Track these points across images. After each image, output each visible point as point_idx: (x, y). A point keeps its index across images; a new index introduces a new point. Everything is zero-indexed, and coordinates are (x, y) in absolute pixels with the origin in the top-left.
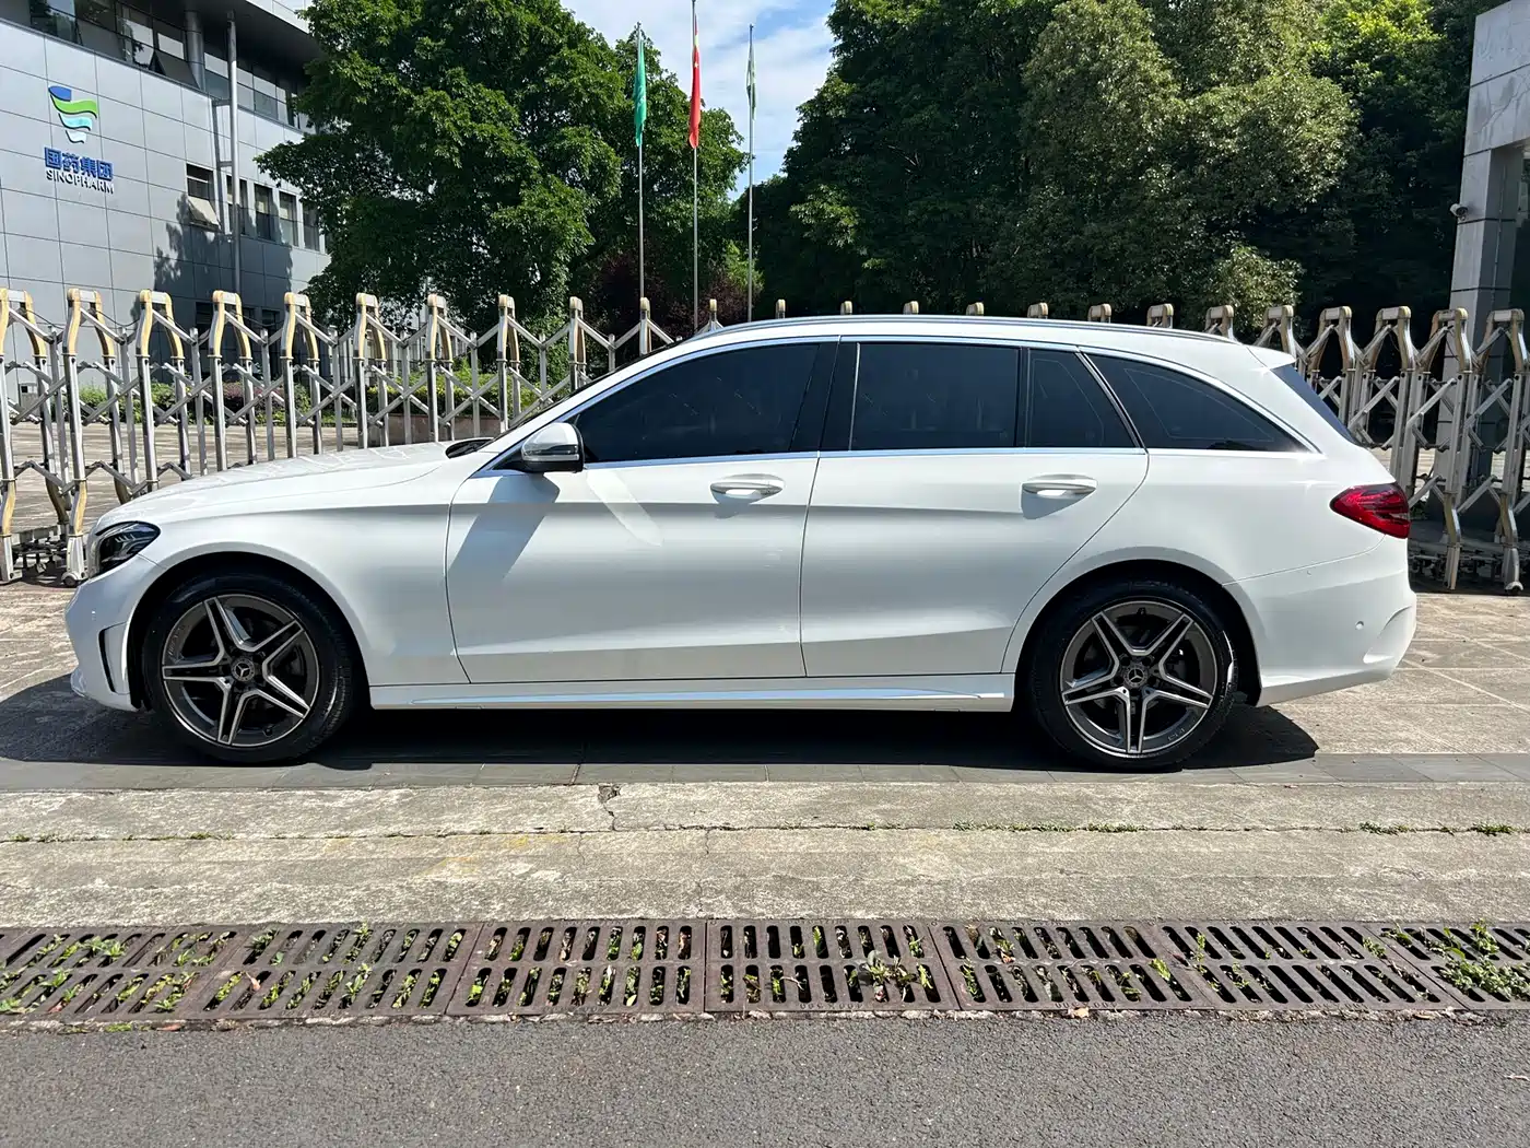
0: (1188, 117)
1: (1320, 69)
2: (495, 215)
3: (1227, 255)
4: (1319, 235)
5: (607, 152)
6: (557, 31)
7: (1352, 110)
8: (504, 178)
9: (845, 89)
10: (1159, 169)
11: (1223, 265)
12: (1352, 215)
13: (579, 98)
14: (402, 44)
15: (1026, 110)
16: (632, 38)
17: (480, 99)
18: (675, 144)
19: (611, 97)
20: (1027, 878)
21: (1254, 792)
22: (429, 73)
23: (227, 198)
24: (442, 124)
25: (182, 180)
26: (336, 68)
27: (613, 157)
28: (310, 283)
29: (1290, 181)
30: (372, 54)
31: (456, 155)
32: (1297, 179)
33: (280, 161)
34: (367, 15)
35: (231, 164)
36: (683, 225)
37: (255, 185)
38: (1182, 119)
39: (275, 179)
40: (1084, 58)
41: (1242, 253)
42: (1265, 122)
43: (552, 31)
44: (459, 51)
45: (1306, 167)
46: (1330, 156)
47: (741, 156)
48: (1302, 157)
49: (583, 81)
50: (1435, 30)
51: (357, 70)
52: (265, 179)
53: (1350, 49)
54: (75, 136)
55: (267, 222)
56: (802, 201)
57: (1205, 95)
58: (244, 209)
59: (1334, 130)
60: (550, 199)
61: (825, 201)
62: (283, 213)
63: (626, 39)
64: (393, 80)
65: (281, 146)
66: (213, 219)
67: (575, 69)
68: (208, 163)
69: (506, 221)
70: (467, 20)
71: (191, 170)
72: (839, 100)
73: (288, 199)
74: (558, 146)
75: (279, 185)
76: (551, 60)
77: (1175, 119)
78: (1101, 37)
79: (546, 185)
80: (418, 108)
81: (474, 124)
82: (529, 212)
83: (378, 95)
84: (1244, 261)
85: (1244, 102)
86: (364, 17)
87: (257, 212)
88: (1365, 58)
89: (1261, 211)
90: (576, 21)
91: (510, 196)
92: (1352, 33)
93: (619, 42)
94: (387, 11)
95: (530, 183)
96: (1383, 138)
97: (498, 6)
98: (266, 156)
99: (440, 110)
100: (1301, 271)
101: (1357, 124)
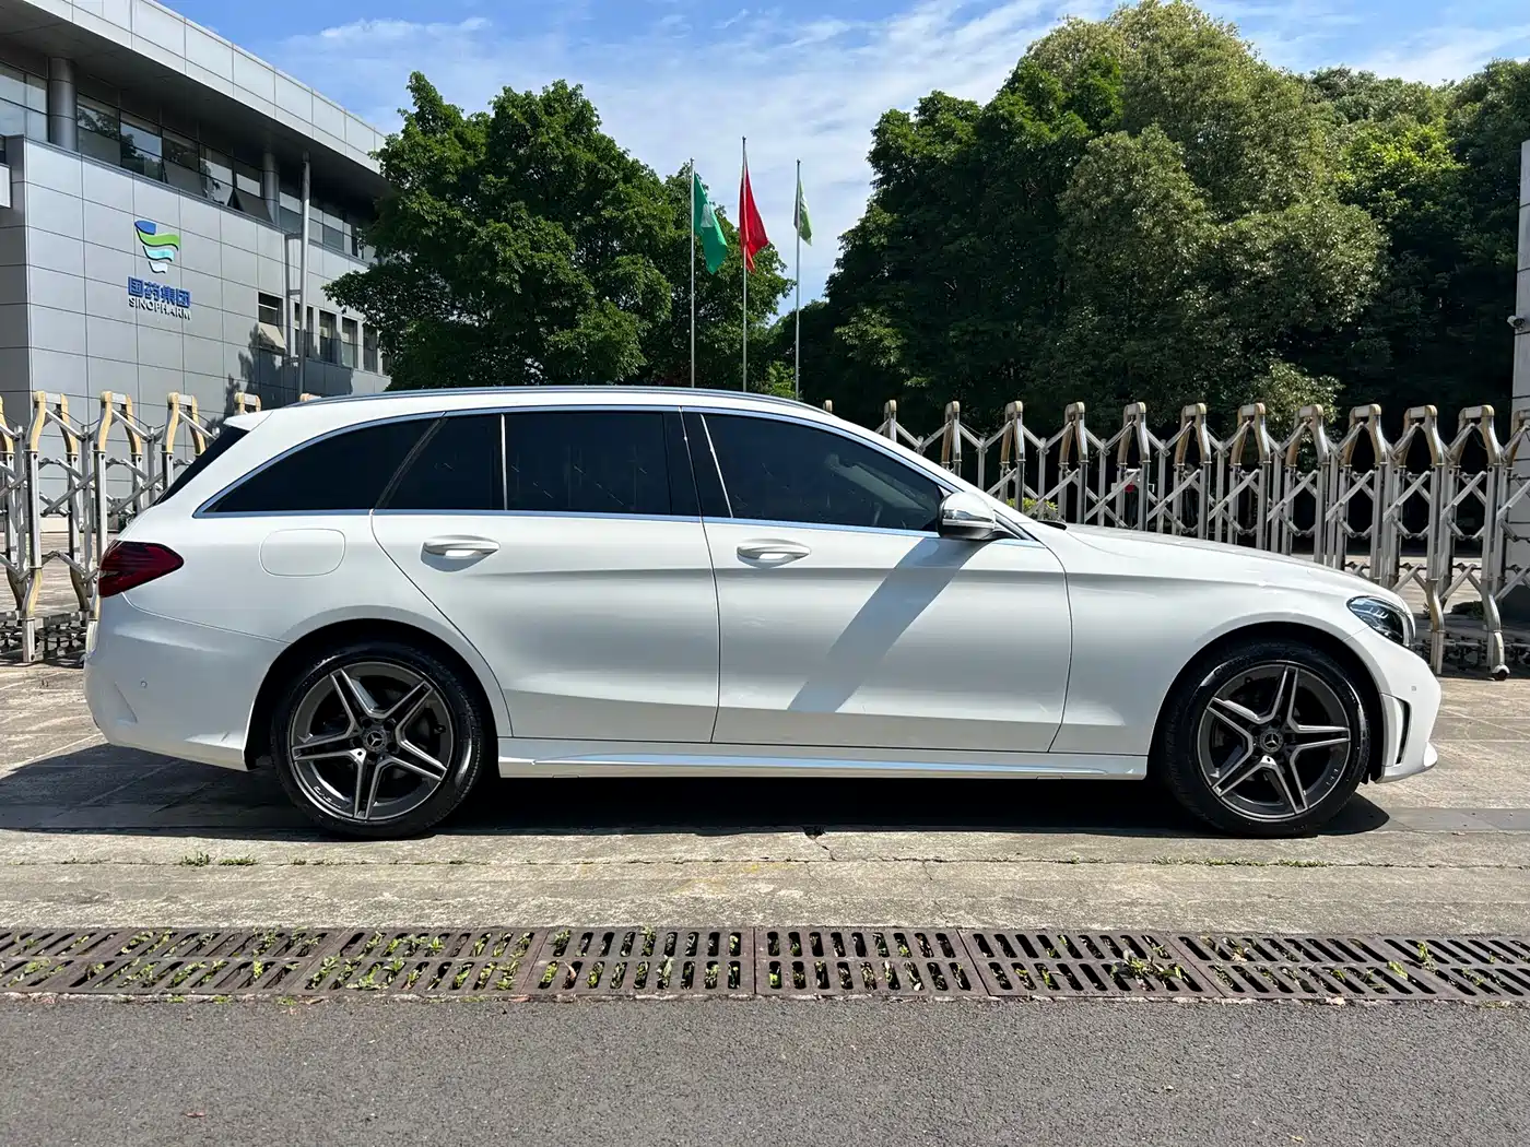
0: (1222, 241)
1: (1347, 197)
2: (551, 338)
3: (1266, 372)
4: (1354, 352)
5: (658, 278)
6: (613, 168)
7: (1381, 235)
8: (561, 303)
9: (886, 218)
10: (1196, 291)
11: (1263, 382)
12: (1387, 334)
13: (633, 229)
14: (468, 181)
15: (1063, 237)
16: (681, 173)
17: (540, 230)
18: (723, 271)
19: (663, 228)
20: (1239, 901)
21: (1424, 838)
22: (491, 208)
23: (294, 325)
24: (504, 253)
25: (255, 306)
26: (404, 203)
27: (665, 283)
29: (1324, 303)
30: (438, 190)
31: (516, 281)
32: (1332, 299)
33: (345, 290)
34: (435, 155)
35: (300, 292)
36: (731, 346)
37: (321, 311)
38: (1216, 243)
39: (341, 305)
40: (1118, 188)
41: (1281, 370)
42: (1297, 246)
43: (607, 167)
44: (520, 187)
45: (1341, 288)
46: (1363, 278)
47: (785, 282)
48: (1336, 279)
49: (637, 213)
50: (1458, 159)
51: (423, 204)
52: (332, 306)
53: (1375, 179)
54: (157, 267)
55: (330, 346)
56: (845, 323)
57: (1238, 221)
58: (309, 335)
59: (1364, 254)
60: (605, 323)
61: (869, 323)
62: (345, 337)
63: (675, 175)
64: (458, 213)
65: (348, 275)
66: (281, 343)
67: (630, 202)
68: (280, 293)
69: (563, 343)
70: (529, 158)
71: (263, 298)
72: (880, 228)
73: (350, 324)
74: (613, 273)
75: (344, 311)
76: (608, 194)
77: (1209, 243)
78: (1134, 169)
79: (601, 309)
80: (481, 239)
81: (534, 253)
82: (586, 335)
83: (443, 227)
84: (1283, 376)
85: (1275, 227)
86: (433, 157)
87: (321, 337)
88: (1391, 187)
89: (1297, 330)
90: (630, 158)
91: (567, 320)
92: (1376, 163)
93: (670, 177)
94: (454, 152)
95: (586, 308)
96: (1412, 260)
97: (558, 145)
98: (334, 285)
99: (503, 240)
100: (1340, 387)
101: (1388, 248)
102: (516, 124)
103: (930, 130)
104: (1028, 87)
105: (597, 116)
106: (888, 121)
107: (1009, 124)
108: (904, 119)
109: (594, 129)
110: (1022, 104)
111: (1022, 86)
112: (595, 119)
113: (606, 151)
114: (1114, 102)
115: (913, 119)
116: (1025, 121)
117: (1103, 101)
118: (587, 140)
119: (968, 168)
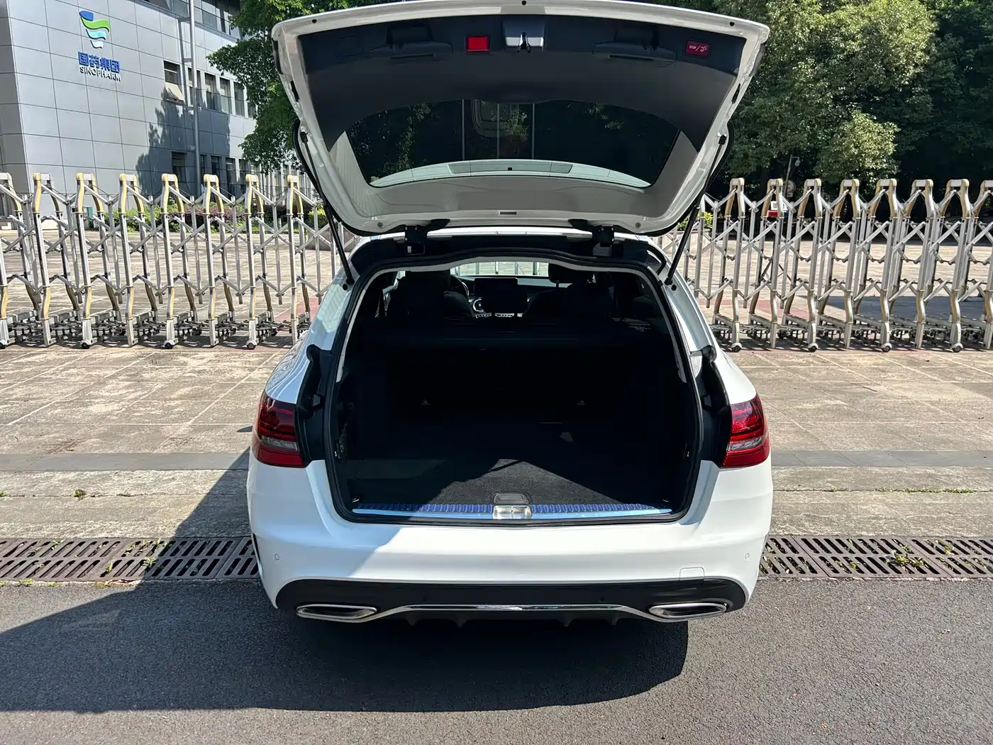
0: (825, 27)
3: (849, 119)
4: (908, 105)
7: (933, 22)
10: (806, 63)
11: (848, 127)
12: (931, 93)
20: (934, 516)
23: (189, 83)
25: (162, 71)
28: (246, 139)
29: (892, 71)
32: (897, 69)
33: (223, 58)
35: (191, 60)
37: (206, 74)
38: (821, 28)
39: (220, 70)
41: (860, 118)
42: (877, 31)
45: (903, 61)
46: (919, 54)
48: (902, 54)
52: (214, 70)
55: (213, 101)
57: (837, 12)
58: (199, 91)
59: (920, 37)
62: (222, 92)
65: (224, 48)
66: (182, 97)
68: (178, 61)
71: (168, 65)
73: (225, 82)
75: (222, 74)
77: (817, 28)
84: (861, 123)
85: (863, 17)
87: (207, 92)
89: (872, 90)
96: (952, 41)
98: (214, 55)
100: (897, 130)
101: (936, 32)
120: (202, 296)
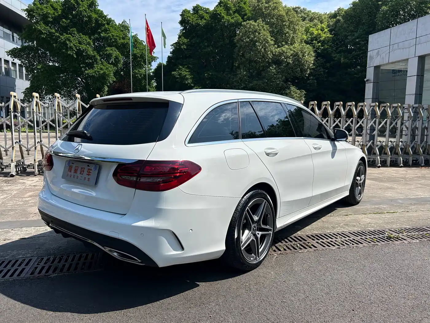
0: (278, 53)
1: (307, 42)
2: (86, 72)
3: (289, 89)
4: (308, 83)
5: (119, 54)
6: (104, 20)
7: (314, 53)
8: (89, 61)
9: (185, 41)
10: (273, 67)
11: (288, 91)
12: (316, 79)
13: (111, 39)
14: (56, 21)
15: (236, 50)
16: (123, 23)
17: (81, 38)
18: (138, 53)
19: (120, 39)
22: (64, 30)
24: (70, 44)
26: (35, 26)
27: (121, 56)
28: (25, 90)
29: (303, 71)
30: (46, 23)
31: (74, 54)
33: (14, 53)
34: (45, 12)
36: (141, 76)
37: (4, 60)
39: (12, 58)
40: (252, 36)
41: (293, 88)
42: (298, 56)
43: (101, 19)
44: (74, 25)
45: (306, 68)
46: (311, 65)
47: (155, 57)
48: (306, 65)
49: (112, 35)
50: (331, 34)
51: (41, 27)
52: (9, 58)
53: (312, 38)
55: (8, 71)
56: (175, 71)
57: (282, 48)
59: (312, 59)
60: (104, 68)
61: (182, 71)
62: (12, 68)
63: (121, 23)
64: (54, 31)
65: (14, 48)
67: (109, 31)
69: (90, 73)
70: (76, 15)
72: (184, 43)
73: (14, 64)
74: (105, 53)
75: (13, 60)
76: (102, 28)
77: (275, 53)
79: (102, 63)
80: (62, 40)
81: (80, 45)
82: (98, 71)
83: (49, 35)
84: (293, 90)
85: (291, 50)
86: (44, 12)
87: (5, 68)
88: (316, 40)
89: (297, 78)
90: (109, 17)
91: (91, 66)
92: (312, 34)
93: (119, 24)
94: (51, 11)
95: (97, 63)
96: (322, 60)
97: (86, 11)
98: (10, 51)
99: (69, 40)
100: (305, 93)
101: (316, 57)
102: (72, 4)
103: (196, 16)
104: (224, 6)
105: (98, 3)
106: (184, 12)
107: (220, 15)
108: (189, 12)
109: (96, 7)
110: (223, 10)
111: (223, 5)
112: (97, 4)
113: (100, 14)
114: (247, 12)
115: (191, 12)
116: (224, 15)
117: (244, 11)
118: (95, 10)
119: (208, 27)
120: (30, 152)
